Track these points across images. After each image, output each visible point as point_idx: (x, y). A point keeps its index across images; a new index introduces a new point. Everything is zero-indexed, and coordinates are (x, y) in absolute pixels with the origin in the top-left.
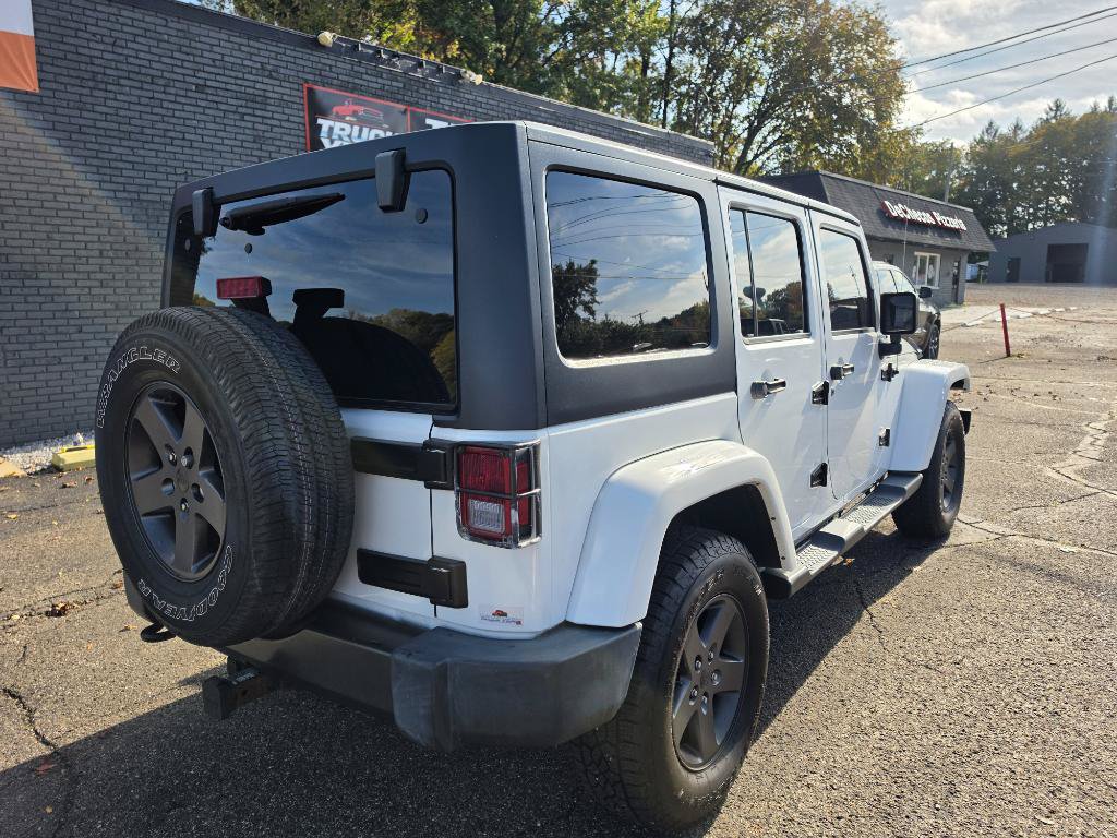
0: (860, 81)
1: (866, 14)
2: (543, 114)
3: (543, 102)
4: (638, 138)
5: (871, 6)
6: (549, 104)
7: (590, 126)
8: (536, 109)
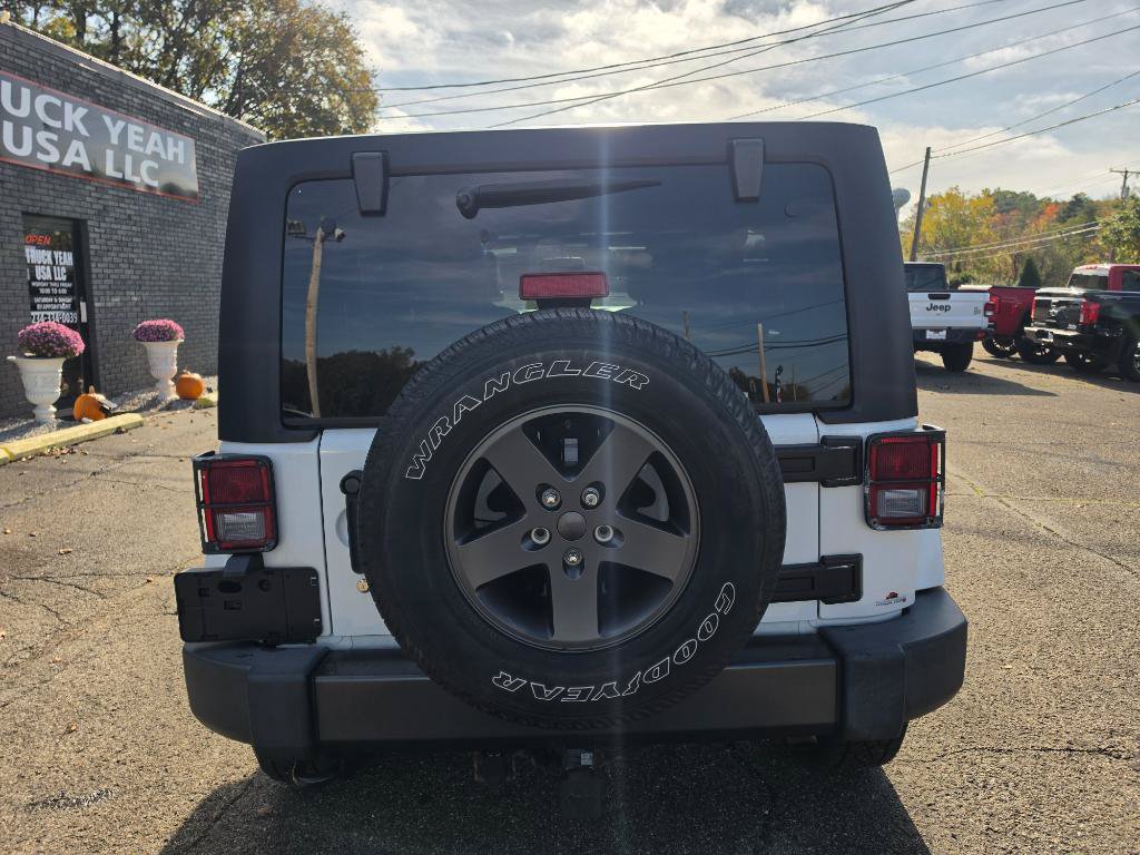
0: (333, 86)
1: (333, 20)
2: (84, 74)
3: (83, 59)
4: (192, 117)
5: (337, 14)
6: (89, 62)
7: (140, 96)
8: (76, 66)
